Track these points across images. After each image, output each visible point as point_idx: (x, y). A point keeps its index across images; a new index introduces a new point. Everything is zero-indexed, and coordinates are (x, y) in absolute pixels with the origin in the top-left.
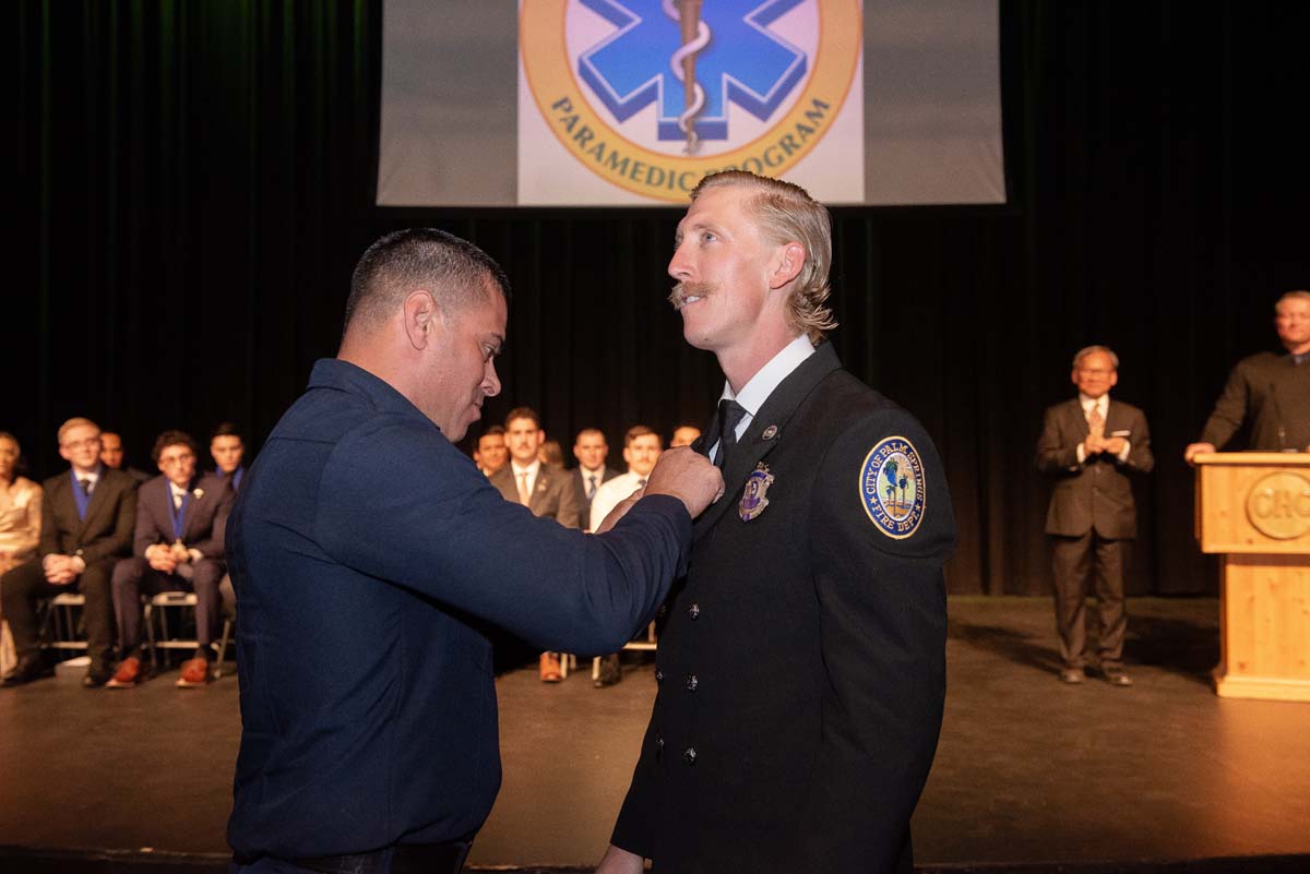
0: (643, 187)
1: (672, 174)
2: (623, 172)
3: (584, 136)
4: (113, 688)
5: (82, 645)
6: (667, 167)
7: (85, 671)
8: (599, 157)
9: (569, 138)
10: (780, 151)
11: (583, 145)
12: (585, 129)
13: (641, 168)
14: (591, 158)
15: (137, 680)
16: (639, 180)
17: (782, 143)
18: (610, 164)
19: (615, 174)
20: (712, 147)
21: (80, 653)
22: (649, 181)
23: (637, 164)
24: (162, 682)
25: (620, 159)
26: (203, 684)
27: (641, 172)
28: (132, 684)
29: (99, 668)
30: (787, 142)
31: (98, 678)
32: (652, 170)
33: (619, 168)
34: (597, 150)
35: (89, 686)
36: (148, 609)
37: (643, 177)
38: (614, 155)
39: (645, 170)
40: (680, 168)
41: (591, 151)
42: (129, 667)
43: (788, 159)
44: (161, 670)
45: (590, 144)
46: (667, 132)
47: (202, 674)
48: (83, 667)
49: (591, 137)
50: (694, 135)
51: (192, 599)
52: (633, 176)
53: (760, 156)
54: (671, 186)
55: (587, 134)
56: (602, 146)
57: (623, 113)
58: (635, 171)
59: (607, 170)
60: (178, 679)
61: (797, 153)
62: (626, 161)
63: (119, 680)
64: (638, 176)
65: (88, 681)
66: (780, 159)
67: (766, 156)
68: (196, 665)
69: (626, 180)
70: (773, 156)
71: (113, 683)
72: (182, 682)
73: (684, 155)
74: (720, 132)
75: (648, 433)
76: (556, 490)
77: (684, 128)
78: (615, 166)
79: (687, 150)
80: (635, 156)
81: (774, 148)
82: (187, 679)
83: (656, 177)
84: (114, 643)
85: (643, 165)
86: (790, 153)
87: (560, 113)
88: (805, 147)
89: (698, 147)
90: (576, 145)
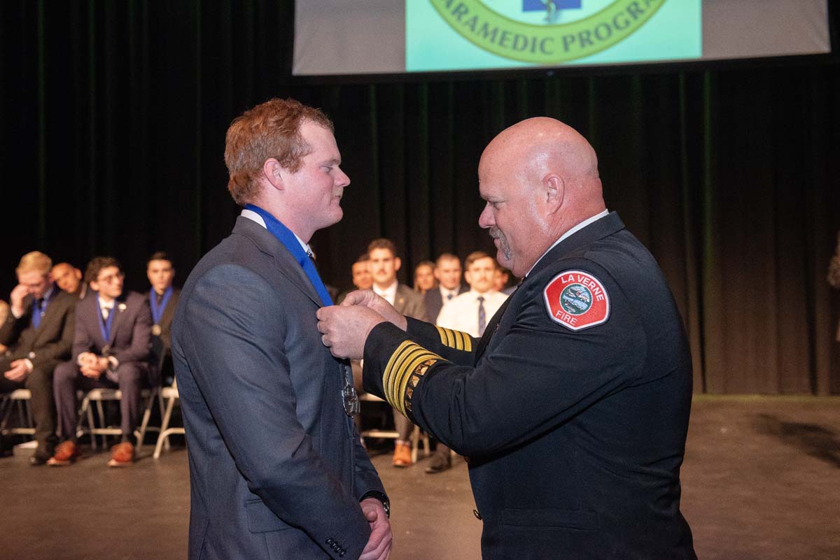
0: (508, 51)
1: (535, 40)
2: (493, 40)
3: (460, 11)
4: (54, 466)
5: (31, 431)
6: (530, 33)
7: (33, 453)
8: (473, 28)
9: (447, 13)
10: (627, 16)
11: (459, 18)
12: (461, 5)
13: (508, 36)
14: (466, 30)
15: (73, 459)
16: (505, 47)
17: (629, 10)
18: (482, 34)
19: (486, 42)
20: (568, 16)
21: (29, 438)
22: (515, 46)
23: (504, 33)
24: (94, 461)
25: (491, 29)
26: (130, 464)
27: (508, 39)
28: (68, 462)
29: (43, 450)
30: (633, 8)
31: (41, 459)
32: (517, 37)
33: (490, 37)
34: (471, 23)
35: (34, 465)
36: (86, 402)
37: (509, 43)
38: (486, 26)
39: (511, 37)
40: (541, 34)
41: (467, 23)
42: (65, 449)
43: (634, 23)
44: (99, 450)
45: (465, 18)
46: (530, 4)
47: (128, 456)
48: (32, 449)
49: (466, 12)
50: (553, 6)
53: (610, 21)
54: (533, 50)
55: (463, 9)
56: (475, 19)
58: (503, 38)
59: (480, 39)
60: (109, 460)
61: (642, 17)
62: (495, 31)
63: (57, 459)
64: (506, 43)
65: (33, 460)
66: (627, 23)
67: (615, 20)
68: (123, 448)
69: (496, 47)
71: (52, 461)
72: (113, 463)
73: (545, 23)
75: (484, 257)
76: (411, 305)
78: (486, 35)
79: (548, 19)
80: (503, 26)
81: (621, 14)
82: (117, 460)
83: (521, 43)
84: (54, 430)
85: (510, 33)
86: (635, 17)
88: (649, 12)
89: (557, 17)
90: (453, 19)
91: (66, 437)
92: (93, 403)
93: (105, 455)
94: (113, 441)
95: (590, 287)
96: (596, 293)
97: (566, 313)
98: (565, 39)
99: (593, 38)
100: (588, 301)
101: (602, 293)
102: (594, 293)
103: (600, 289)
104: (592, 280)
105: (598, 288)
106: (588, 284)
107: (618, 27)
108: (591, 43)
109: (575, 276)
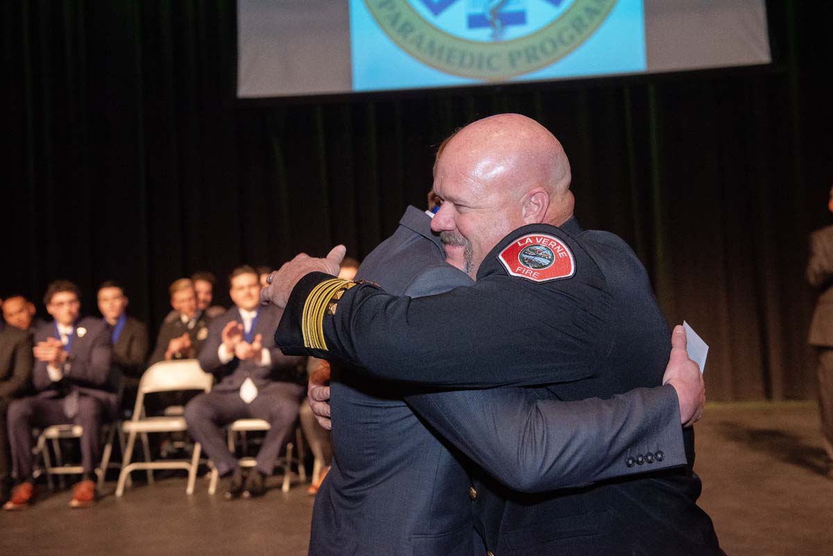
0: (457, 68)
1: (481, 56)
2: (439, 58)
3: (406, 29)
4: (11, 510)
6: (476, 51)
8: (419, 46)
10: (572, 31)
12: (407, 23)
13: (455, 53)
14: (413, 48)
15: (31, 501)
16: (453, 64)
17: (573, 24)
18: (429, 51)
20: (514, 32)
23: (451, 51)
24: (52, 502)
25: (437, 47)
26: (92, 503)
27: (455, 57)
28: (26, 505)
30: (577, 23)
32: (463, 55)
33: (436, 55)
34: (417, 41)
36: (41, 441)
37: (456, 61)
38: (432, 44)
39: (457, 54)
40: (487, 51)
42: (23, 491)
43: (578, 37)
44: (57, 491)
45: (411, 36)
46: (475, 22)
47: (90, 495)
49: (412, 30)
50: (498, 23)
51: (78, 431)
52: (448, 61)
53: (555, 37)
55: (408, 27)
56: (421, 37)
57: (437, 10)
58: (450, 56)
59: (426, 57)
60: (71, 500)
62: (442, 49)
63: (15, 503)
64: (453, 60)
66: (572, 38)
67: (560, 35)
68: (84, 487)
69: (443, 64)
70: (566, 36)
71: (9, 505)
72: (75, 503)
74: (519, 18)
77: (489, 17)
78: (432, 52)
79: (494, 36)
80: (449, 44)
81: (566, 28)
82: (79, 500)
83: (467, 60)
85: (456, 51)
86: (580, 32)
87: (385, 12)
88: (592, 26)
89: (502, 32)
91: (22, 479)
92: (49, 442)
93: (64, 496)
94: (73, 480)
95: (550, 246)
96: (558, 251)
97: (527, 269)
98: (511, 55)
99: (539, 54)
100: (550, 257)
101: (564, 250)
102: (555, 251)
103: (562, 247)
104: (551, 240)
105: (559, 247)
106: (548, 243)
107: (562, 42)
108: (537, 58)
109: (534, 239)
